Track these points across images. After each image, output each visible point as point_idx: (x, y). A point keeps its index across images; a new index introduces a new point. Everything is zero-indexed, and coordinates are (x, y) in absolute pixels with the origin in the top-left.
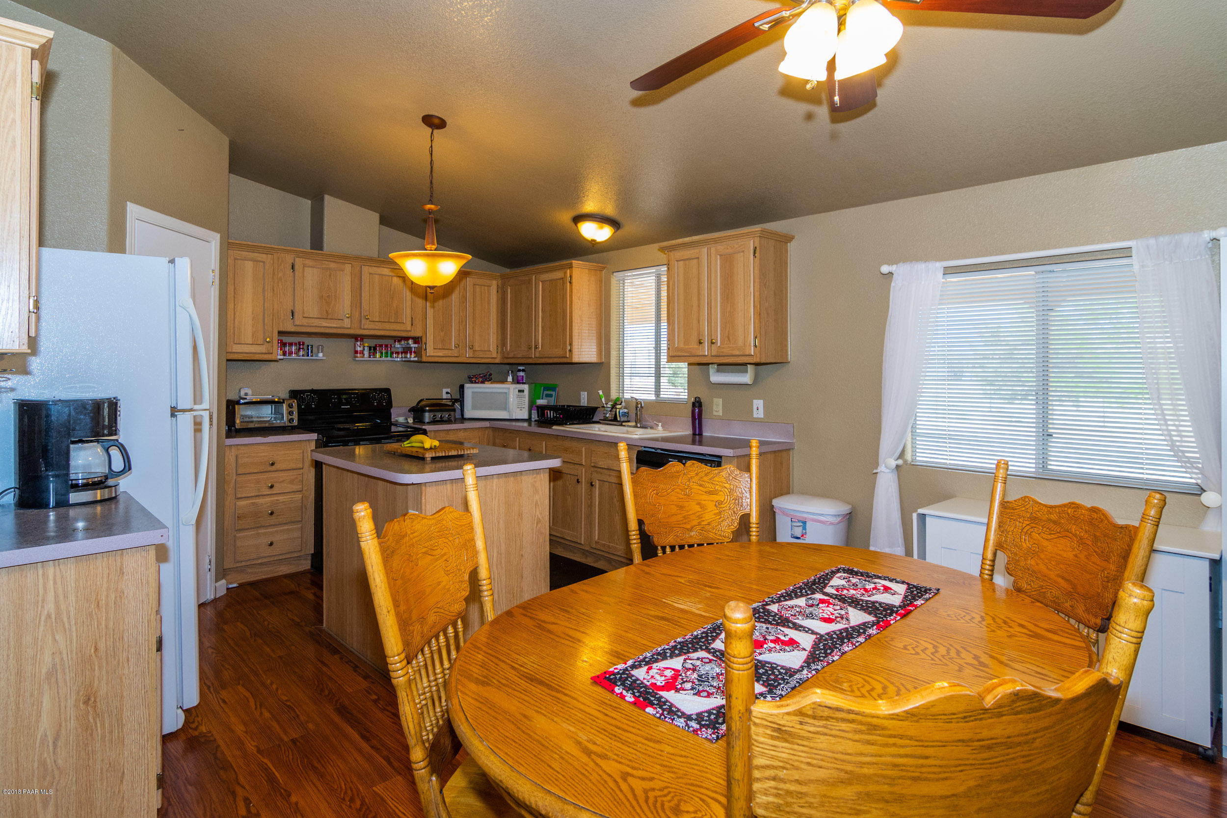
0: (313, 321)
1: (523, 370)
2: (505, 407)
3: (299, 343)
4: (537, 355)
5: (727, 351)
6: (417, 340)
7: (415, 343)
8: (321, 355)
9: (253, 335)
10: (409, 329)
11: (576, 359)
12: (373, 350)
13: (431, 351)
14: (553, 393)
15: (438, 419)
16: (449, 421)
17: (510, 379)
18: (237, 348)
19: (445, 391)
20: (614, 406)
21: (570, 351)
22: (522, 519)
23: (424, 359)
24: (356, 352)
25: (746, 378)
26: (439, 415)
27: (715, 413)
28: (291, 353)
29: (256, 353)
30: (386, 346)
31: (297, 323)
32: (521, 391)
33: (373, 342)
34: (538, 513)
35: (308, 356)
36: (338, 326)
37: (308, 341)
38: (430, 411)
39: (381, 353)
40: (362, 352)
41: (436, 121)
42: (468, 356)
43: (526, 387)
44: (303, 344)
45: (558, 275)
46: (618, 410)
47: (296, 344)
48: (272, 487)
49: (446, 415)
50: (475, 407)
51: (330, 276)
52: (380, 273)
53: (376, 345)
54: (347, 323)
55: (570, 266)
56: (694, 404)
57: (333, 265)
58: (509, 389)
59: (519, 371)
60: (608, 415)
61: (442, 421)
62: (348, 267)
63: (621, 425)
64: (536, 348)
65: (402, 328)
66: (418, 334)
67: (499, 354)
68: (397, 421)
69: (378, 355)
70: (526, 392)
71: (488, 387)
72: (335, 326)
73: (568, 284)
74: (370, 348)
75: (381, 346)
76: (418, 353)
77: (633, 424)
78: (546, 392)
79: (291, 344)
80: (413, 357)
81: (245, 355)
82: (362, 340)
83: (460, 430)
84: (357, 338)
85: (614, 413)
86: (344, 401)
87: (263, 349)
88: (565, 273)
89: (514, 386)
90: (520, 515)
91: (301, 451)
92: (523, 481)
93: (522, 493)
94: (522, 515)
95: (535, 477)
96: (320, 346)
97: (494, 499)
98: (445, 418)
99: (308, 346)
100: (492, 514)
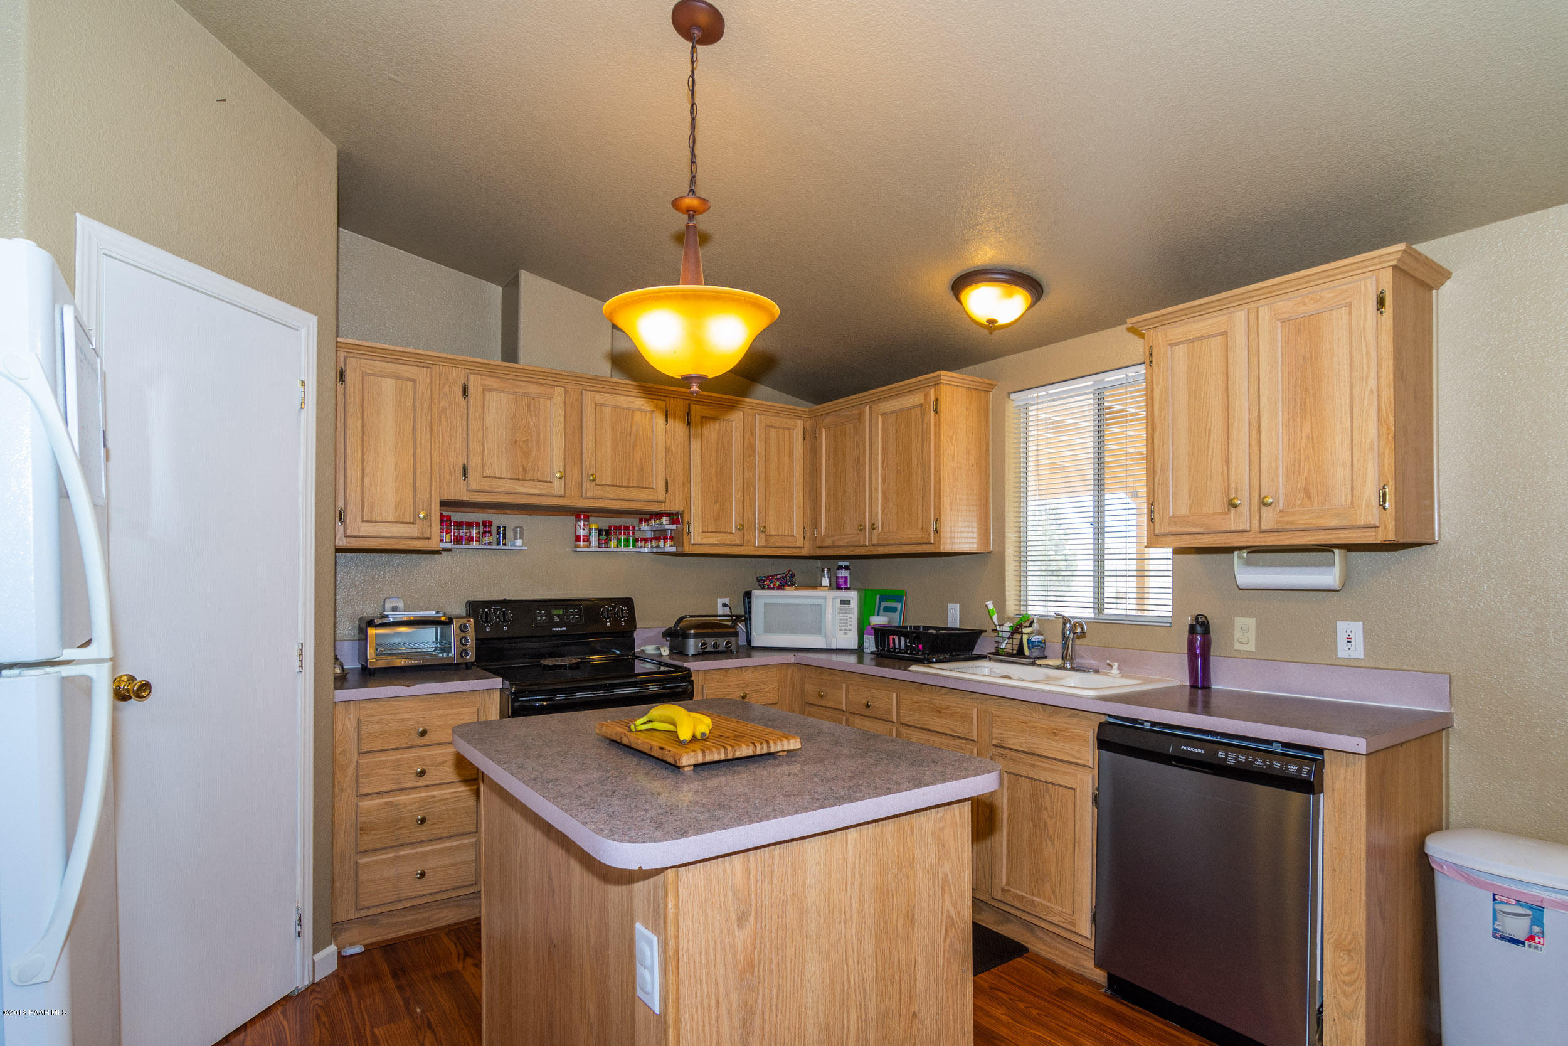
0: (500, 483)
1: (847, 568)
2: (818, 630)
3: (484, 523)
4: (875, 542)
5: (1302, 520)
6: (675, 518)
7: (673, 522)
8: (519, 542)
9: (396, 507)
10: (661, 497)
11: (946, 547)
12: (605, 534)
13: (698, 537)
14: (898, 605)
15: (710, 649)
16: (728, 654)
17: (826, 581)
18: (368, 529)
19: (720, 601)
20: (1017, 630)
21: (937, 531)
22: (913, 924)
23: (687, 549)
24: (578, 538)
25: (1328, 576)
26: (711, 642)
27: (1237, 646)
28: (470, 539)
29: (401, 538)
30: (627, 528)
31: (473, 486)
32: (843, 602)
33: (605, 522)
34: (948, 904)
35: (498, 544)
36: (543, 492)
37: (498, 519)
38: (696, 636)
39: (619, 540)
40: (587, 539)
41: (705, 20)
42: (757, 543)
43: (853, 596)
44: (491, 523)
45: (916, 399)
46: (1025, 638)
47: (478, 524)
48: (422, 773)
49: (722, 643)
50: (768, 629)
51: (530, 406)
52: (614, 403)
53: (610, 527)
54: (558, 487)
55: (937, 384)
56: (1192, 629)
57: (537, 389)
58: (825, 598)
59: (840, 568)
61: (716, 654)
62: (558, 392)
63: (1034, 664)
64: (873, 527)
65: (651, 497)
66: (676, 506)
67: (807, 542)
68: (643, 651)
69: (613, 543)
70: (854, 604)
71: (790, 596)
72: (537, 491)
73: (933, 413)
74: (600, 532)
75: (618, 528)
76: (676, 539)
77: (1059, 662)
78: (884, 604)
79: (469, 525)
80: (668, 546)
81: (382, 541)
82: (587, 518)
83: (747, 668)
84: (581, 514)
85: (1017, 642)
86: (556, 619)
87: (413, 531)
88: (927, 396)
89: (835, 593)
90: (910, 915)
91: (476, 709)
92: (915, 832)
93: (914, 858)
94: (913, 914)
95: (941, 819)
96: (517, 527)
97: (849, 883)
98: (722, 648)
99: (499, 528)
100: (845, 923)
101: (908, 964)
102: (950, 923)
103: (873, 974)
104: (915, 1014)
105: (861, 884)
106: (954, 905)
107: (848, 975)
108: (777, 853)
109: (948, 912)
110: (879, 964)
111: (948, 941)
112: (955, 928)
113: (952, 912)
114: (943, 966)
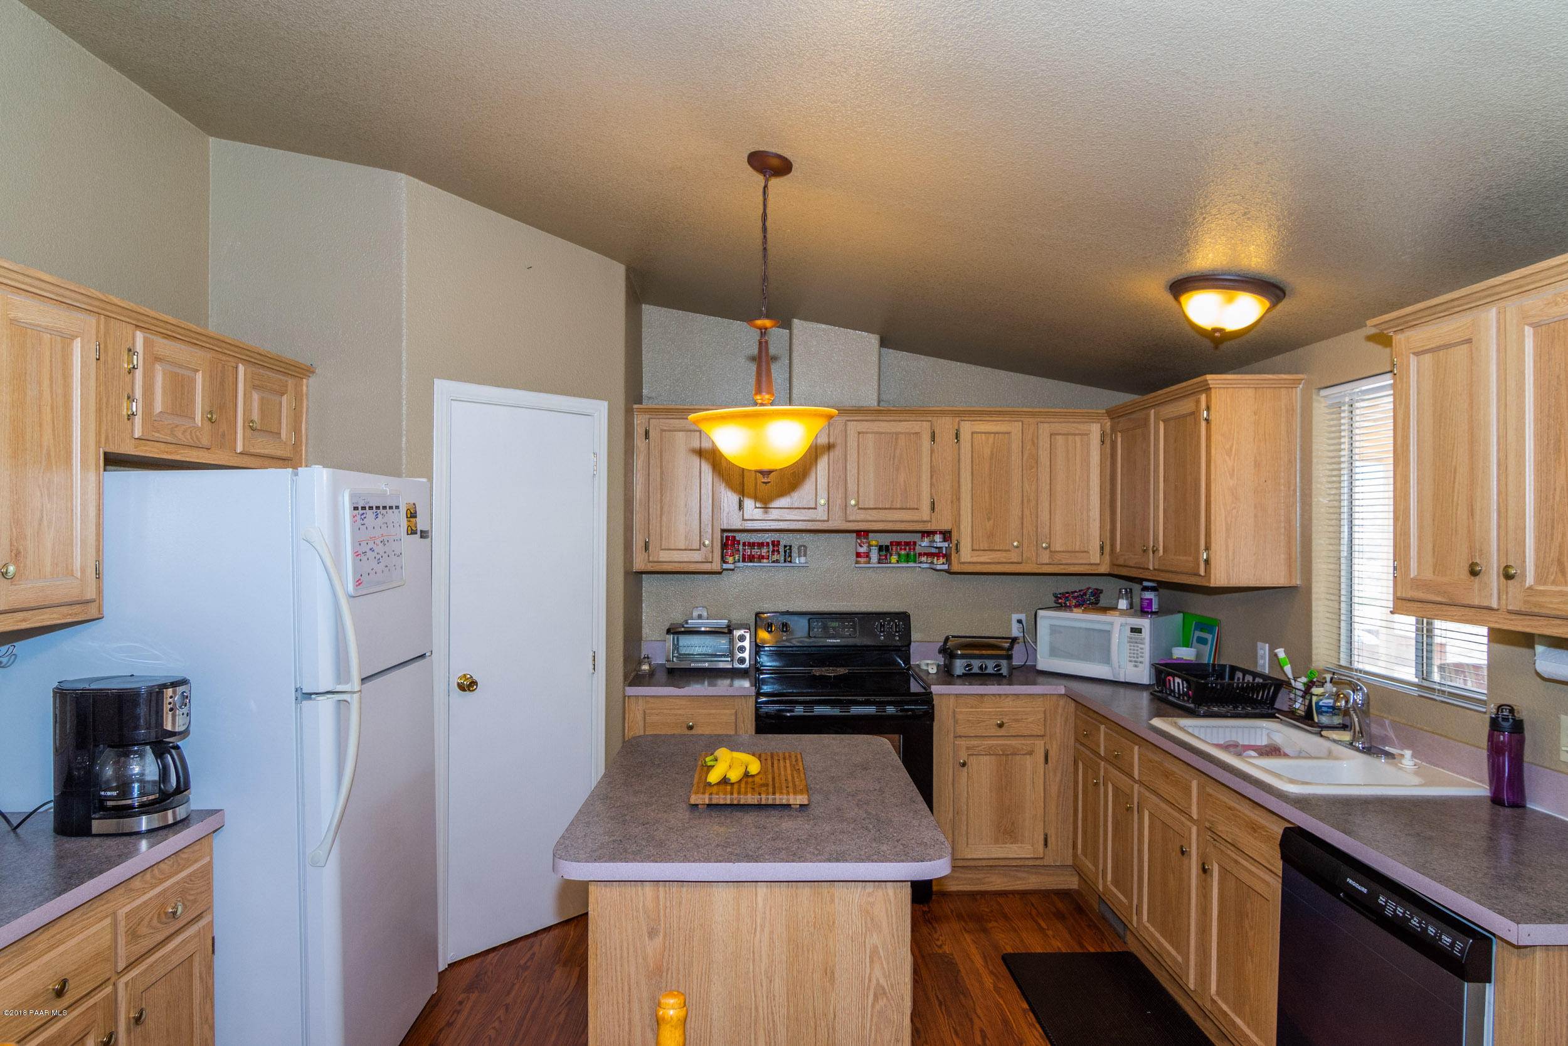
1: (1151, 590)
2: (1106, 659)
3: (773, 542)
4: (1157, 565)
5: (1552, 604)
6: (947, 535)
7: (945, 540)
8: (803, 560)
9: (686, 537)
10: (926, 517)
11: (1220, 577)
12: (885, 550)
13: (967, 556)
14: (1209, 637)
15: (976, 670)
16: (997, 677)
17: (1123, 604)
18: (664, 556)
19: (1015, 617)
21: (1207, 562)
22: (832, 980)
23: (956, 567)
24: (859, 555)
26: (976, 664)
28: (760, 557)
29: (690, 562)
30: (907, 544)
31: (748, 516)
32: (1136, 630)
33: (886, 540)
34: (878, 973)
35: (785, 561)
36: (808, 518)
37: (786, 538)
38: (962, 657)
39: (899, 555)
40: (867, 555)
41: (775, 162)
42: (1042, 561)
43: (1145, 623)
44: (779, 542)
45: (1186, 406)
46: (1316, 697)
47: (768, 545)
49: (990, 665)
50: (1057, 653)
52: (876, 430)
53: (892, 543)
54: (821, 513)
55: (1206, 388)
56: (1494, 724)
58: (1112, 624)
59: (1145, 590)
60: (1297, 705)
61: (982, 677)
63: (1320, 734)
64: (1155, 551)
65: (916, 518)
66: (945, 526)
67: (1107, 558)
68: (918, 666)
69: (894, 558)
70: (1146, 633)
71: (1078, 618)
72: (803, 518)
73: (1203, 424)
74: (881, 548)
75: (898, 544)
76: (947, 557)
77: (1349, 737)
78: (1197, 634)
79: (761, 545)
80: (940, 564)
81: (676, 565)
82: (866, 535)
83: (1007, 695)
85: (1307, 703)
86: (831, 631)
87: (697, 556)
88: (1198, 402)
89: (1127, 619)
91: (733, 711)
92: (836, 900)
93: (834, 922)
94: (833, 973)
95: (869, 895)
96: (801, 546)
97: (758, 929)
98: (990, 670)
99: (785, 546)
100: (754, 961)
102: (881, 992)
103: (784, 1011)
105: (772, 932)
106: (887, 976)
107: (756, 1004)
108: (684, 889)
109: (878, 980)
110: (791, 1005)
111: (878, 1007)
112: (887, 997)
113: (882, 981)
114: (871, 1028)
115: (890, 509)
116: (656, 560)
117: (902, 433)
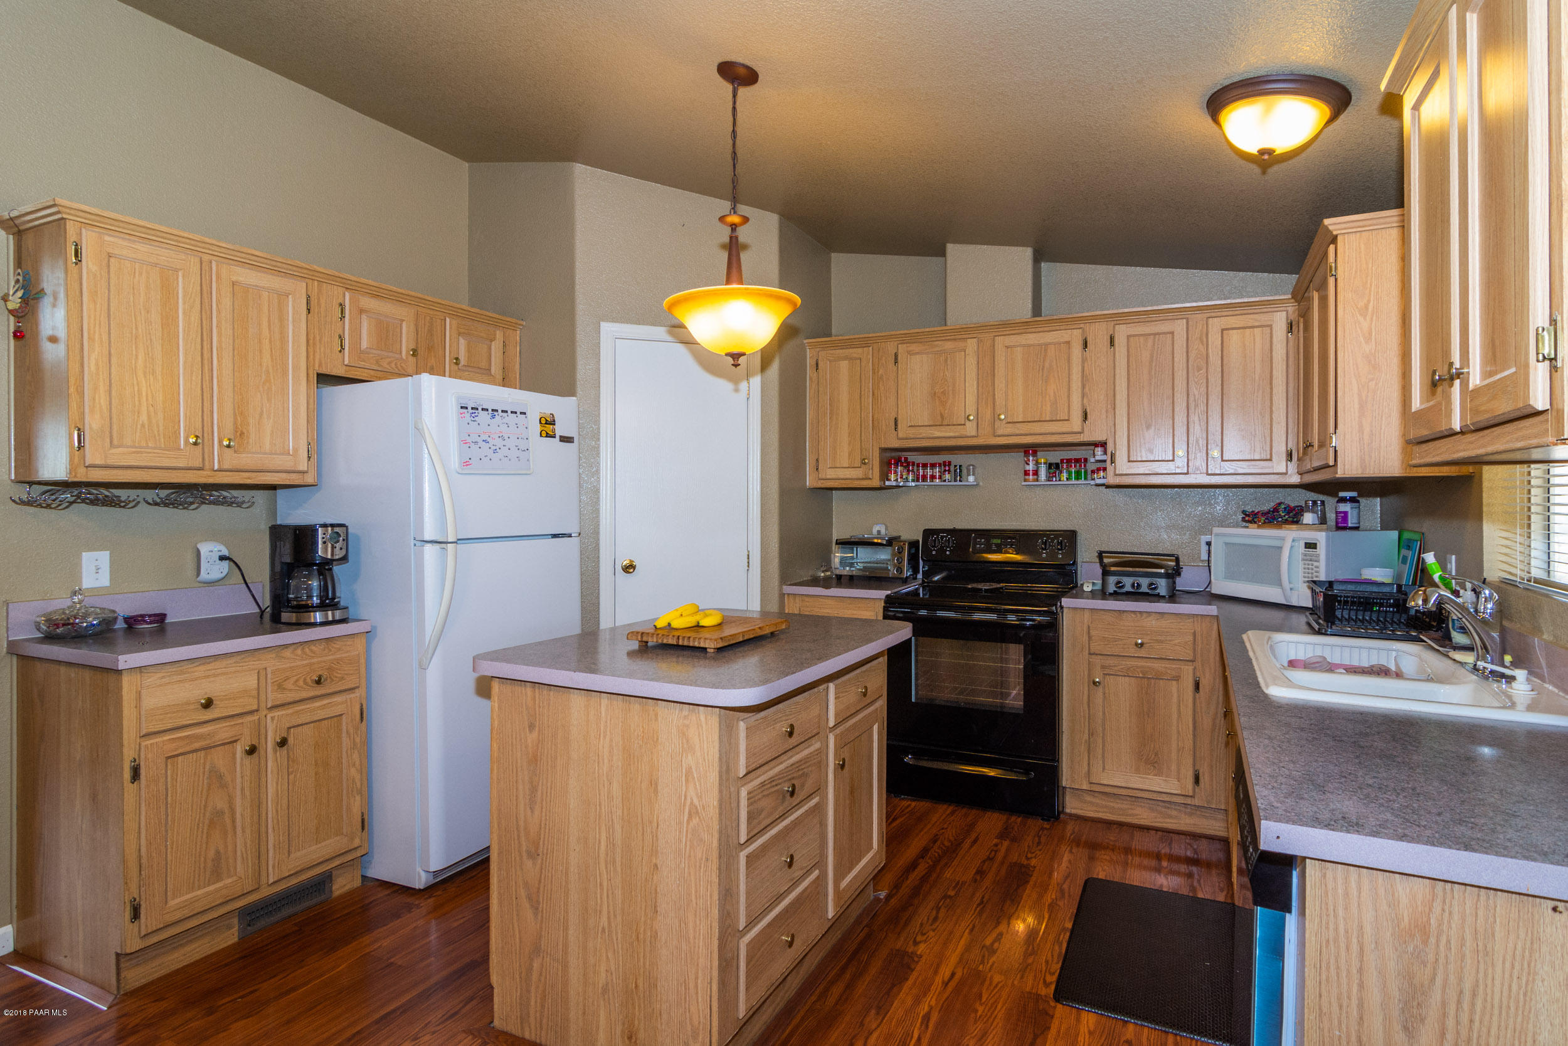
0: (922, 430)
1: (1353, 500)
2: (1278, 580)
3: (944, 462)
6: (1103, 446)
8: (971, 479)
9: (849, 455)
11: (1350, 470)
12: (1054, 468)
13: (1125, 466)
15: (1128, 588)
17: (1310, 518)
18: (831, 474)
19: (1204, 539)
21: (1335, 448)
22: (656, 792)
23: (1111, 480)
24: (1026, 473)
26: (1128, 582)
28: (933, 477)
29: (852, 479)
30: (1077, 461)
31: (900, 435)
32: (1310, 546)
33: (1055, 457)
34: (692, 792)
35: (956, 481)
36: (957, 434)
37: (956, 459)
38: (1115, 573)
39: (1069, 473)
40: (1036, 473)
41: (743, 72)
42: (1210, 471)
43: (1319, 537)
44: (950, 463)
47: (940, 465)
49: (1144, 582)
50: (1231, 575)
51: (946, 361)
52: (1024, 342)
53: (1062, 461)
54: (970, 429)
57: (949, 345)
58: (1283, 539)
59: (1346, 500)
61: (1134, 595)
62: (971, 344)
65: (1065, 429)
66: (1100, 436)
67: (1292, 465)
69: (1064, 475)
70: (1321, 549)
72: (952, 434)
73: (1332, 281)
74: (1050, 466)
75: (1069, 461)
79: (933, 466)
81: (842, 481)
82: (1035, 453)
83: (1149, 613)
84: (1030, 450)
86: (994, 547)
87: (858, 473)
89: (1307, 533)
90: (653, 783)
92: (660, 719)
93: (658, 739)
94: (656, 784)
95: (685, 717)
96: (969, 465)
97: (602, 735)
98: (1144, 589)
99: (955, 466)
100: (598, 763)
101: (651, 822)
102: (693, 812)
103: (619, 812)
104: (656, 865)
105: (611, 740)
106: (700, 797)
107: (600, 802)
108: (552, 693)
109: (692, 799)
110: (625, 808)
111: (691, 824)
112: (700, 818)
113: (696, 801)
114: (686, 843)
115: (1039, 421)
116: (824, 477)
117: (1050, 344)
